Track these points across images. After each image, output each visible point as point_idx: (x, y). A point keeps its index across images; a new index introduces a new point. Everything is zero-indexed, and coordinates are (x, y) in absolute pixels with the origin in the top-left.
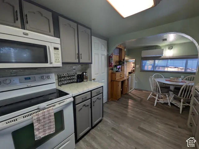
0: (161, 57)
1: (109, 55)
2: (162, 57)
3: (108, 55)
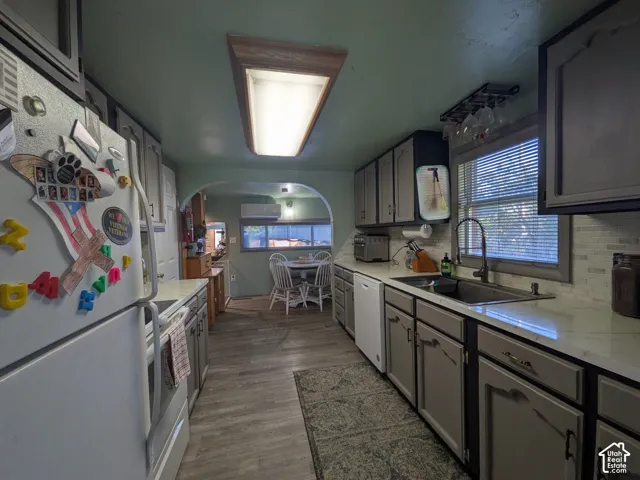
0: (276, 219)
1: (181, 210)
2: (280, 219)
3: (178, 209)
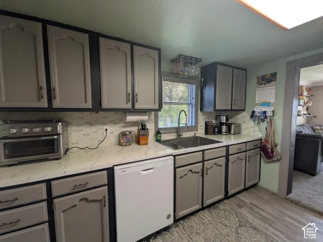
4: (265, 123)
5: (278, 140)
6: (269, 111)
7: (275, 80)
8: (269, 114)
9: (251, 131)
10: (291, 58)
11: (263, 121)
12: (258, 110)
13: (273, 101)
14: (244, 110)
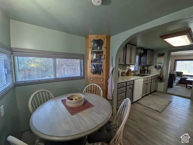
4: (160, 70)
5: (164, 75)
6: (162, 65)
7: (164, 55)
8: (162, 66)
9: (155, 72)
10: (170, 49)
11: (159, 69)
12: (158, 65)
13: (163, 62)
14: (152, 65)
